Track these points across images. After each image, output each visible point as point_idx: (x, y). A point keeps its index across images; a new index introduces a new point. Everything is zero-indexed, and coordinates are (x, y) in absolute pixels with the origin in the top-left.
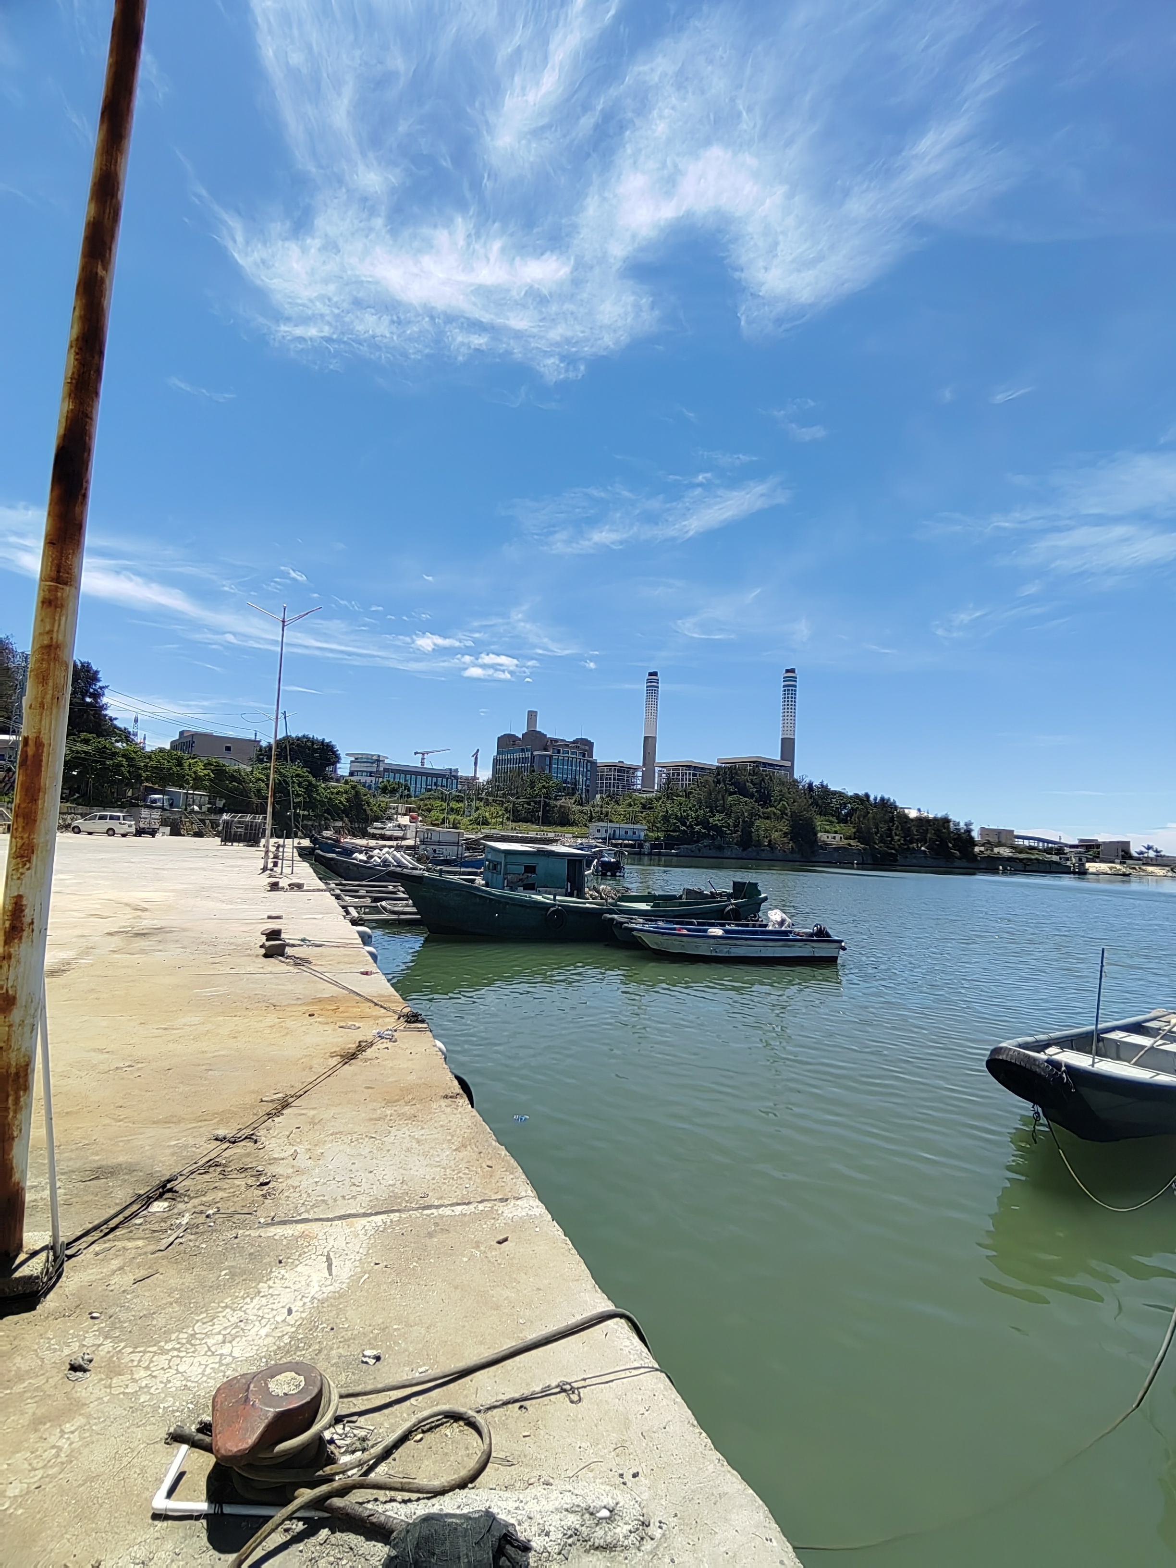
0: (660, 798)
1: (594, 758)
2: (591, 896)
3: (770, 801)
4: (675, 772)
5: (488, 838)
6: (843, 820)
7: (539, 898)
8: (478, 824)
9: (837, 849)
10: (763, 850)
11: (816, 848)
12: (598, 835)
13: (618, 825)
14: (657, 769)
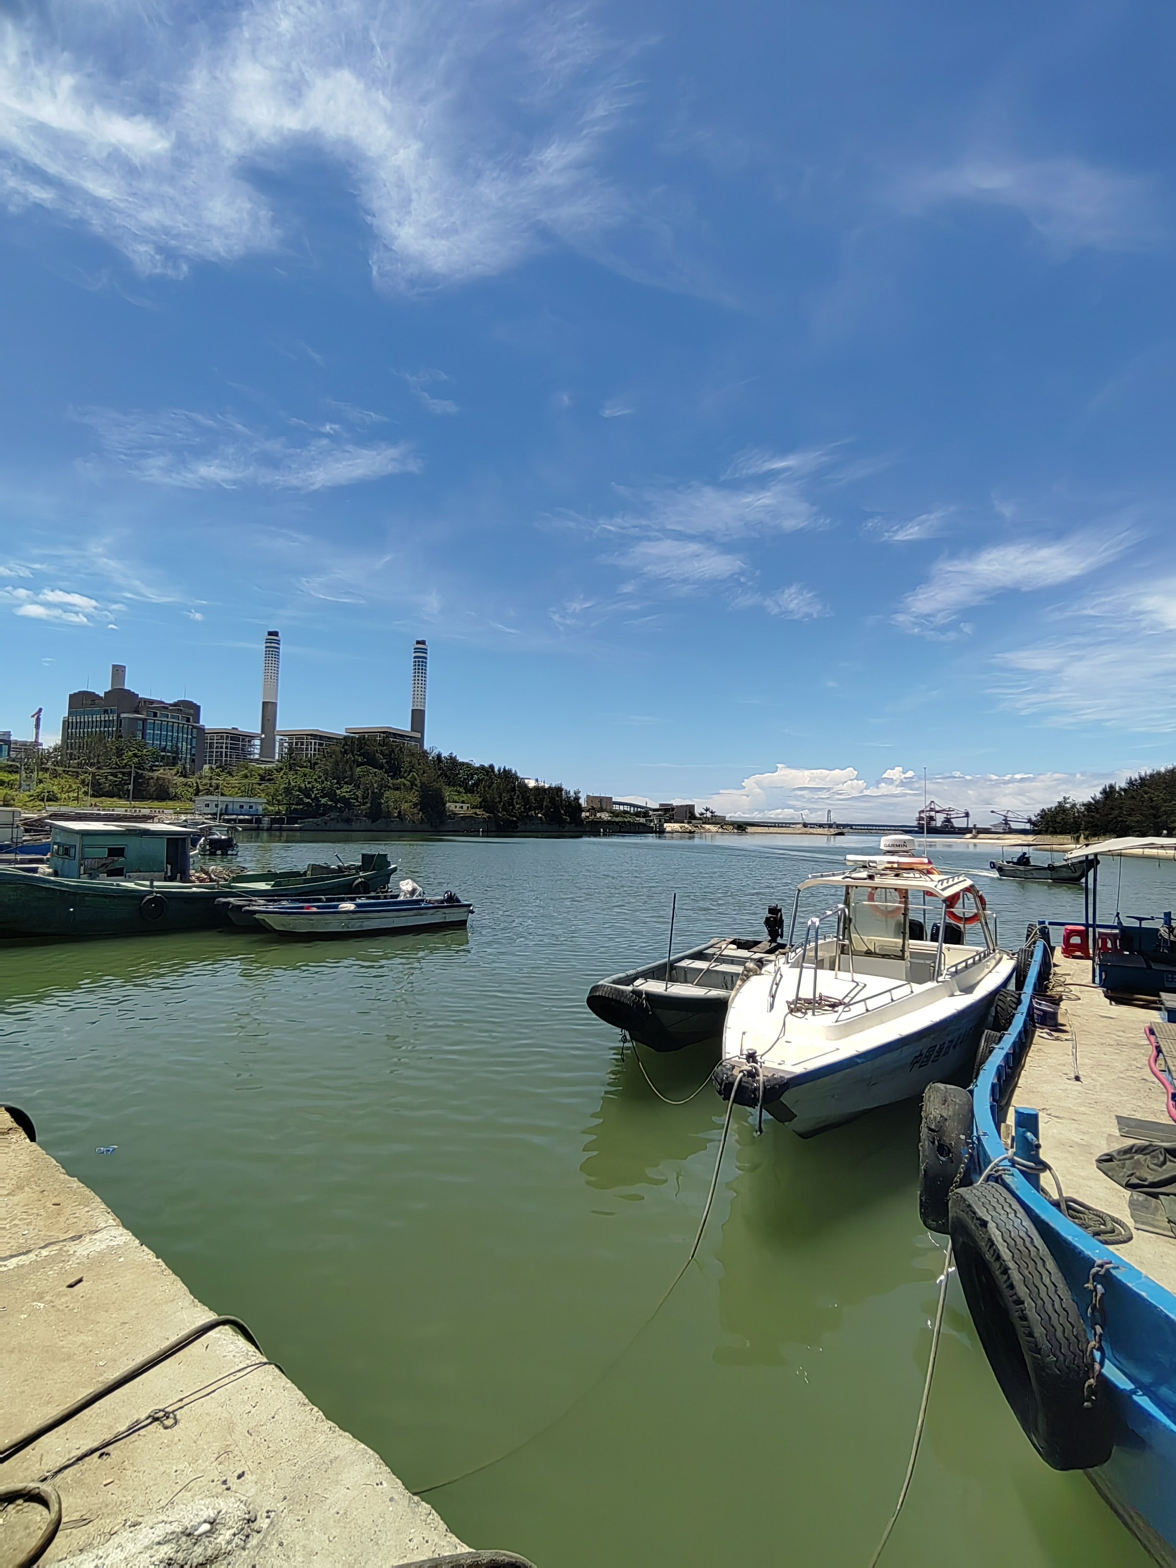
0: (281, 769)
1: (201, 723)
2: (198, 878)
3: (401, 772)
4: (298, 740)
5: (55, 816)
6: (470, 790)
7: (131, 885)
8: (42, 800)
9: (464, 818)
10: (392, 821)
12: (207, 810)
13: (231, 799)
14: (278, 738)
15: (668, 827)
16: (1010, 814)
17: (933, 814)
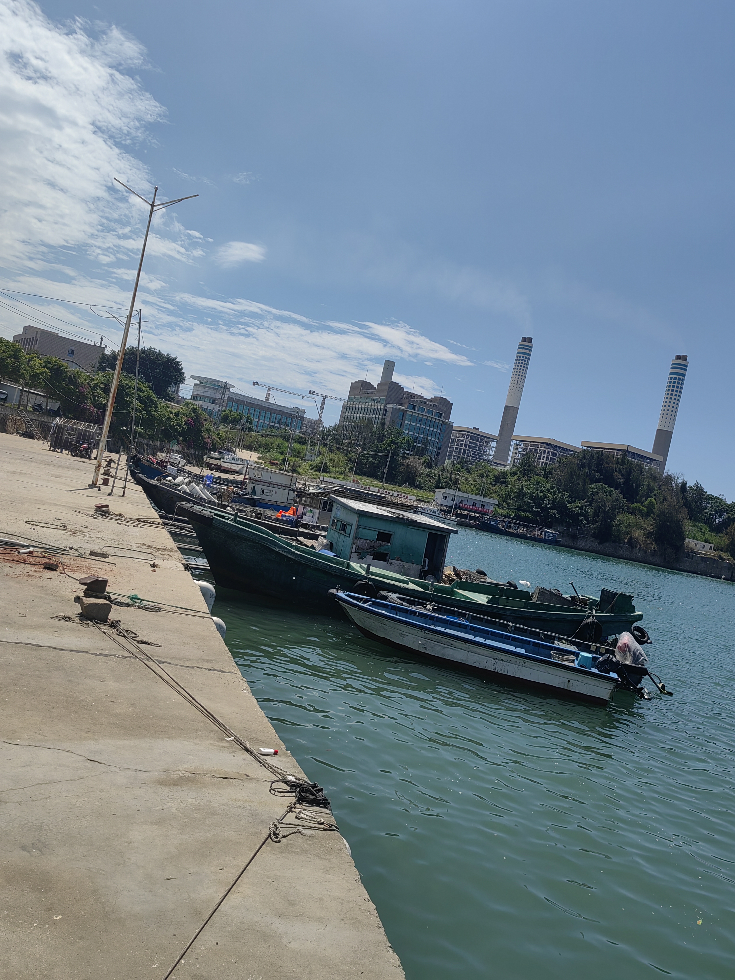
0: (515, 473)
1: (450, 420)
3: (638, 495)
4: (533, 447)
6: (718, 529)
8: (319, 470)
9: (705, 559)
10: (621, 546)
11: (682, 554)
13: (466, 495)
14: (514, 442)
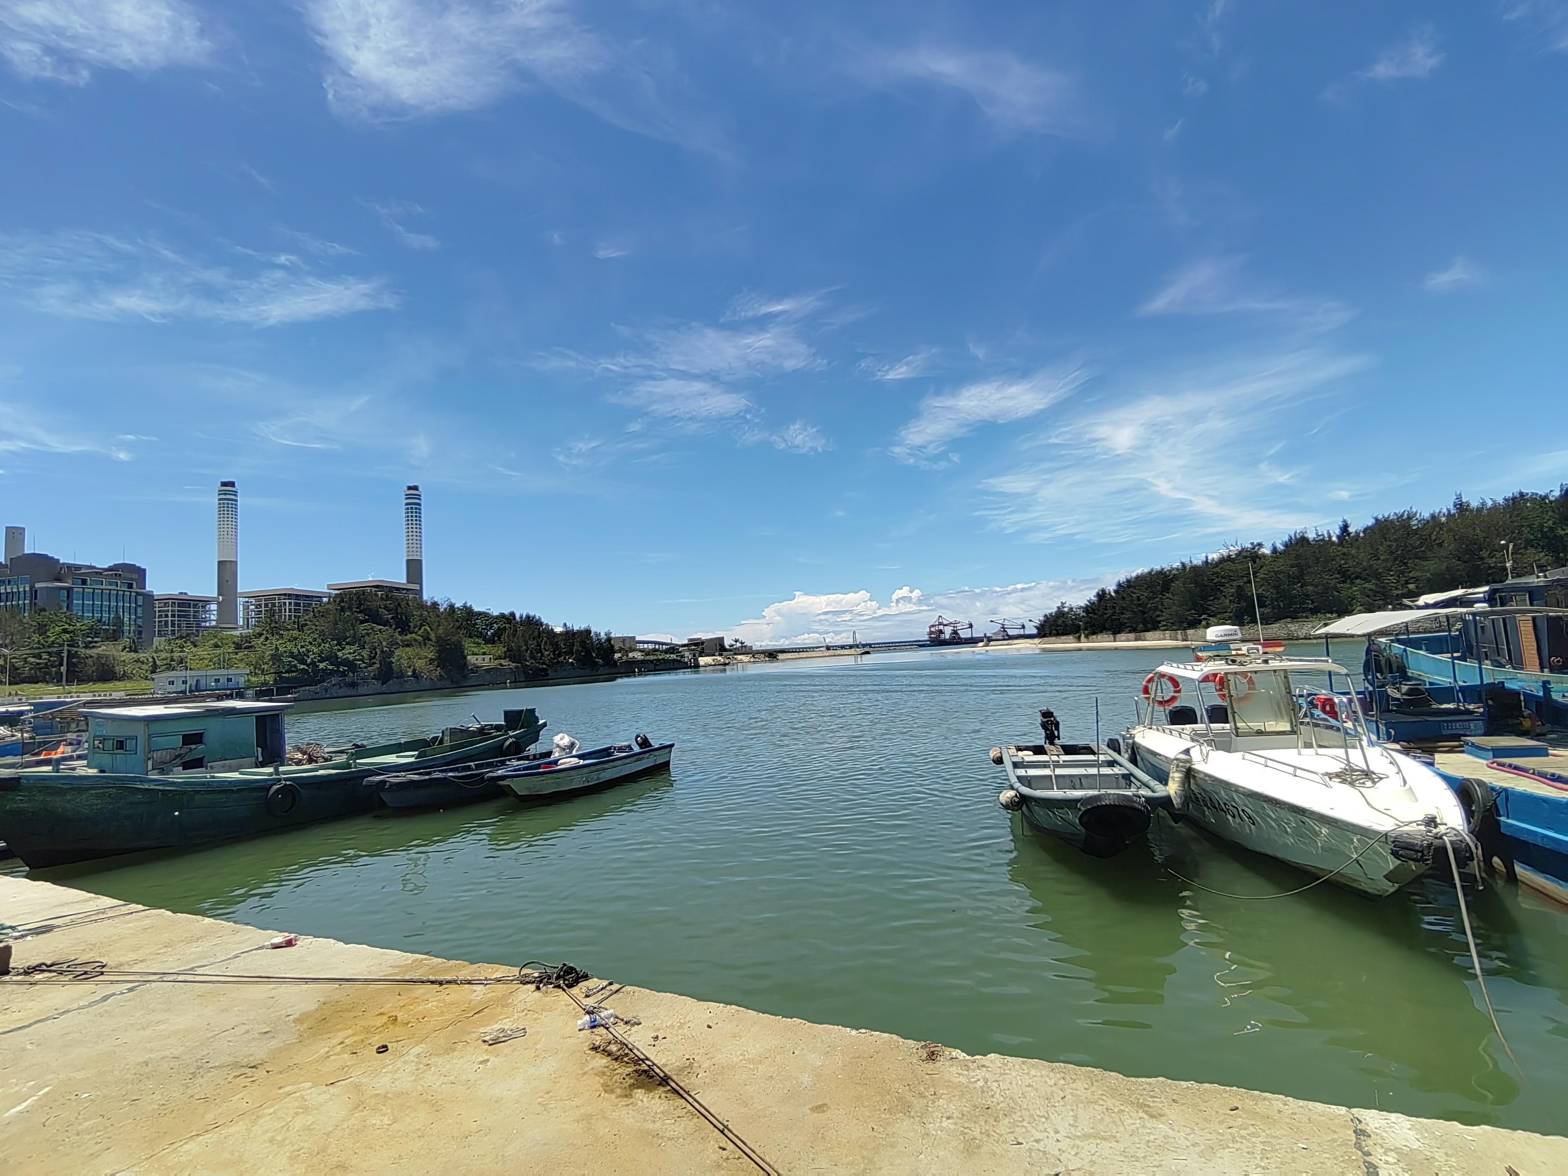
1: (148, 588)
3: (410, 627)
4: (268, 602)
6: (491, 641)
9: (488, 671)
11: (466, 672)
13: (201, 673)
14: (241, 600)
15: (702, 661)
16: (1006, 623)
17: (941, 627)
